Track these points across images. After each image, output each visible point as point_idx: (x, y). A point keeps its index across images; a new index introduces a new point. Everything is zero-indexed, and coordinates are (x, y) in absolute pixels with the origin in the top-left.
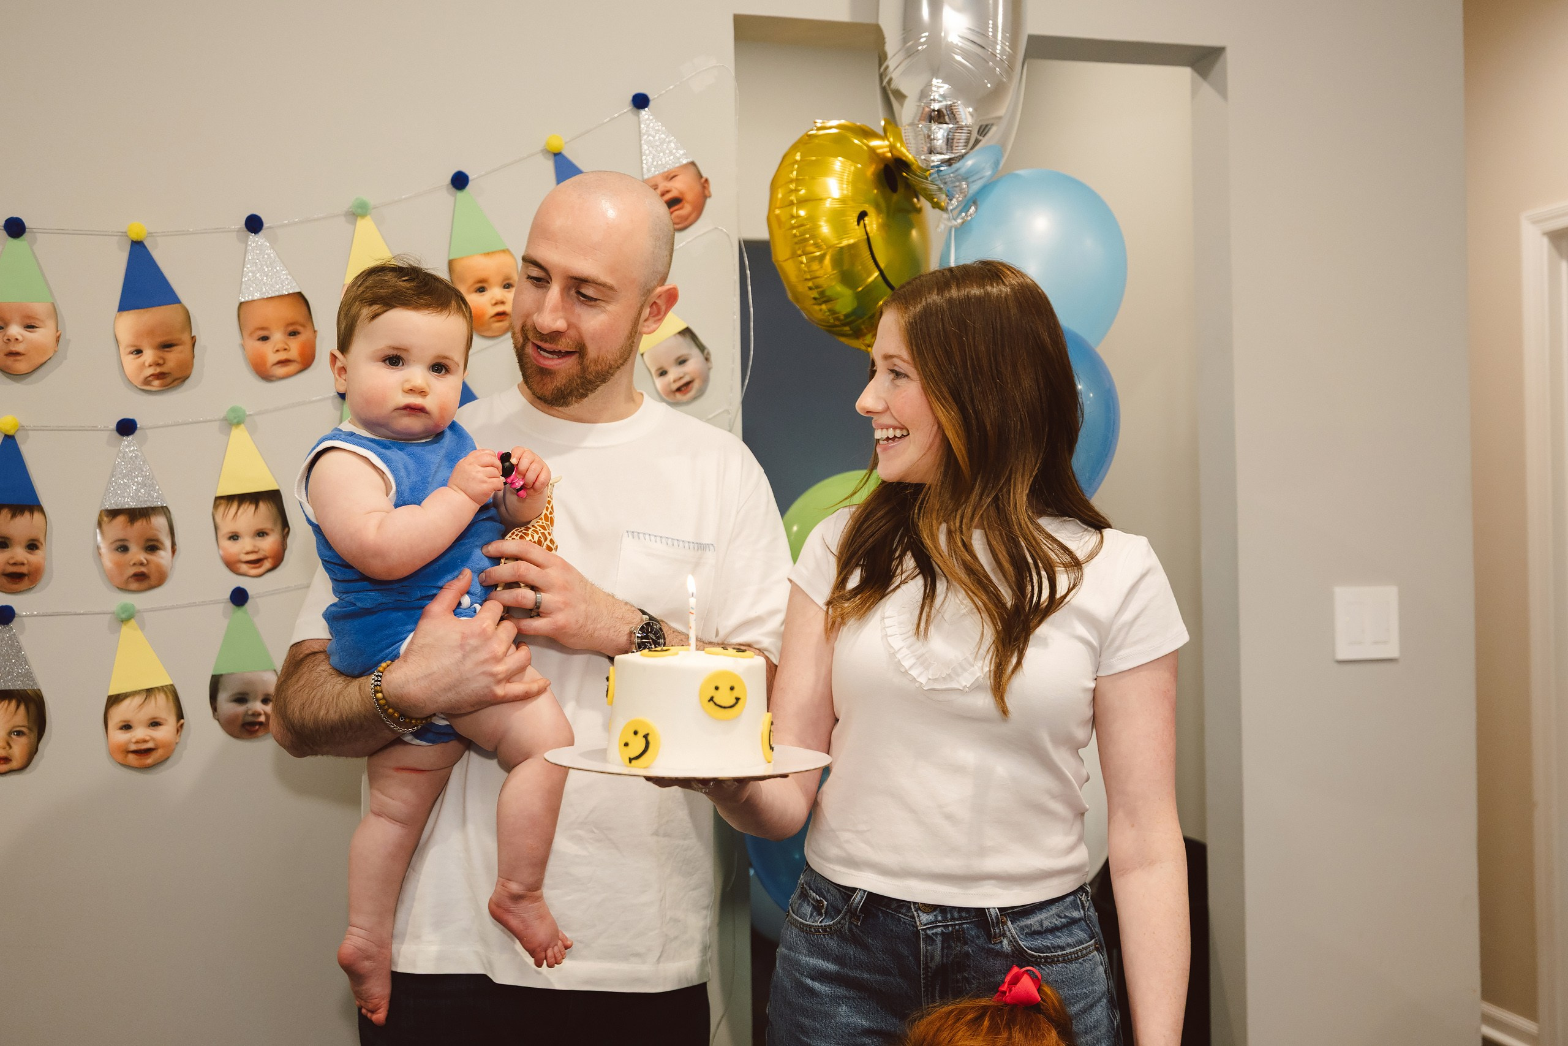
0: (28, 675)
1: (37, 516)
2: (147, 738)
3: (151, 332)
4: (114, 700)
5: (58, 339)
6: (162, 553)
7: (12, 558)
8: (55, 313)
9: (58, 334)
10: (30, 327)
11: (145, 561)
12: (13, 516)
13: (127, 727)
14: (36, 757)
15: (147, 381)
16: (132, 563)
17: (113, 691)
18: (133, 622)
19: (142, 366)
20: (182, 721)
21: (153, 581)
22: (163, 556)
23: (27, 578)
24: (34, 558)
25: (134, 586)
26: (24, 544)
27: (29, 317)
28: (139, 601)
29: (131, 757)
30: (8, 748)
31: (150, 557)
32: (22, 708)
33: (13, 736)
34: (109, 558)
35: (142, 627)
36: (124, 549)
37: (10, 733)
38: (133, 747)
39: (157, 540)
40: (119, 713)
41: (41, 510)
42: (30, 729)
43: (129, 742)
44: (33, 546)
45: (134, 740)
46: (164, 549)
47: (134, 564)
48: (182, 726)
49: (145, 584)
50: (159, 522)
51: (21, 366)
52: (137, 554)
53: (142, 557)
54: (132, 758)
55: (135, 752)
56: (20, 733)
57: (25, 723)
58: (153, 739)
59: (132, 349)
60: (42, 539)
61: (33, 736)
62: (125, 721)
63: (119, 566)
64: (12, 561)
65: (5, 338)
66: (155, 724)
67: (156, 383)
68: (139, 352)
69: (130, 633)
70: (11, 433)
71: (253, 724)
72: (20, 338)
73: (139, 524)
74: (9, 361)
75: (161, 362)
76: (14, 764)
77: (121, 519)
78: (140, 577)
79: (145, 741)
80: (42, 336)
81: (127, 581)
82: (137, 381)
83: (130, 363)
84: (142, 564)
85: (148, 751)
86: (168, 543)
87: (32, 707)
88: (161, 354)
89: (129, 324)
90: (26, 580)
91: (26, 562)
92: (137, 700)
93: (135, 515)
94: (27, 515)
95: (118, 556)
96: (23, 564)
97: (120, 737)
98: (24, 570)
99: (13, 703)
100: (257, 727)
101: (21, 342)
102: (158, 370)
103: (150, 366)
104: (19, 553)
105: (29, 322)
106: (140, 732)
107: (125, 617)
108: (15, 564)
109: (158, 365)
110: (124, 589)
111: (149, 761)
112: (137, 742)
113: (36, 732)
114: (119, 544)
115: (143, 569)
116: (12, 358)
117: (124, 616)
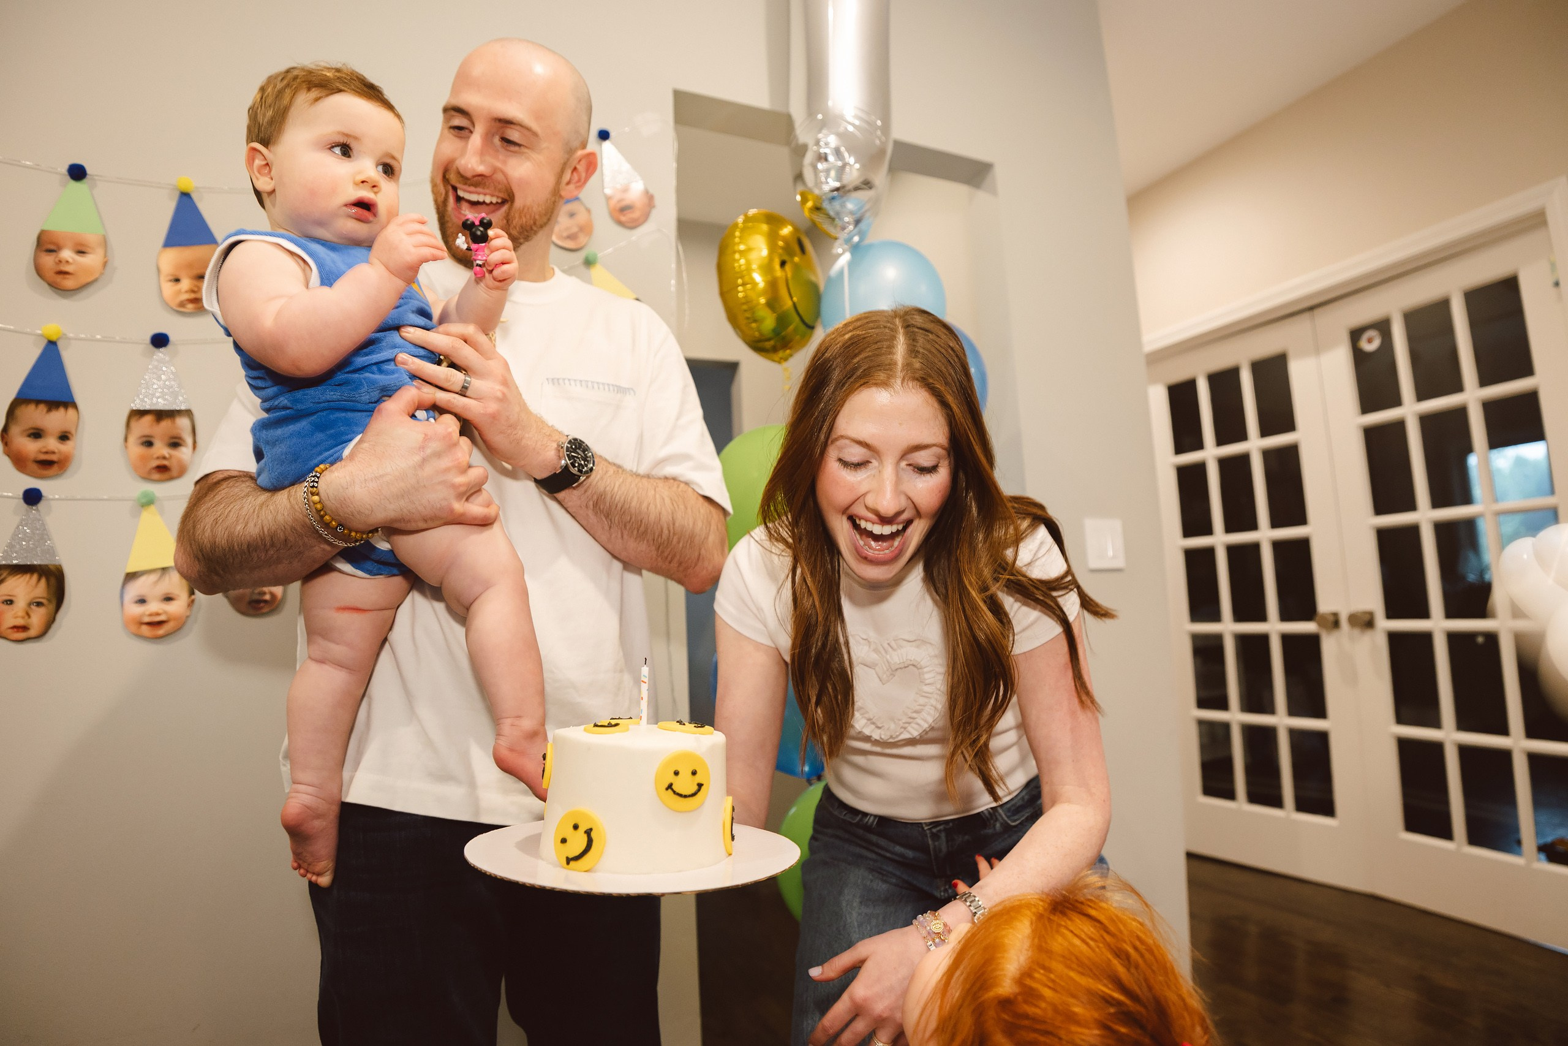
0: (51, 551)
1: (71, 412)
2: (160, 611)
3: (190, 266)
4: (131, 577)
5: (105, 264)
6: (183, 449)
7: (44, 447)
8: (105, 243)
9: (105, 260)
10: (81, 252)
11: (167, 456)
12: (49, 410)
13: (142, 601)
14: (54, 626)
15: (182, 304)
16: (155, 456)
17: (131, 569)
18: (152, 508)
19: (179, 292)
20: (193, 597)
21: (174, 473)
22: (185, 453)
23: (56, 465)
24: (65, 448)
25: (156, 476)
26: (58, 435)
27: (82, 245)
28: (159, 489)
29: (145, 628)
30: (27, 617)
31: (175, 453)
32: (43, 581)
33: (32, 607)
34: (136, 450)
35: (161, 512)
36: (149, 444)
37: (30, 604)
38: (147, 619)
39: (180, 438)
40: (136, 589)
41: (74, 405)
42: (49, 601)
43: (143, 615)
44: (64, 437)
45: (148, 613)
46: (186, 446)
47: (158, 458)
48: (193, 601)
49: (166, 475)
50: (183, 422)
51: (69, 283)
52: (161, 449)
53: (166, 451)
54: (145, 630)
55: (150, 624)
56: (39, 604)
57: (45, 595)
58: (165, 612)
59: (172, 278)
60: (73, 431)
61: (52, 607)
62: (140, 596)
63: (144, 459)
64: (44, 450)
65: (57, 260)
66: (168, 599)
67: (190, 306)
68: (177, 280)
69: (149, 516)
70: (54, 338)
71: (259, 602)
72: (70, 260)
73: (165, 424)
74: (59, 279)
75: (196, 289)
76: (33, 632)
77: (148, 419)
78: (163, 469)
79: (158, 614)
80: (91, 260)
81: (150, 472)
82: (174, 304)
83: (168, 289)
84: (164, 458)
85: (160, 623)
86: (189, 440)
87: (53, 581)
88: (196, 283)
89: (171, 259)
90: (56, 467)
91: (56, 451)
92: (153, 578)
93: (160, 415)
94: (62, 410)
95: (142, 450)
96: (53, 453)
97: (137, 610)
98: (54, 458)
99: (35, 577)
100: (262, 605)
101: (71, 264)
102: (193, 296)
103: (186, 292)
104: (51, 443)
105: (81, 249)
106: (154, 606)
107: (148, 502)
108: (46, 453)
109: (193, 291)
110: (147, 478)
111: (161, 631)
112: (151, 615)
113: (54, 602)
114: (145, 439)
115: (165, 462)
116: (61, 276)
117: (144, 500)
